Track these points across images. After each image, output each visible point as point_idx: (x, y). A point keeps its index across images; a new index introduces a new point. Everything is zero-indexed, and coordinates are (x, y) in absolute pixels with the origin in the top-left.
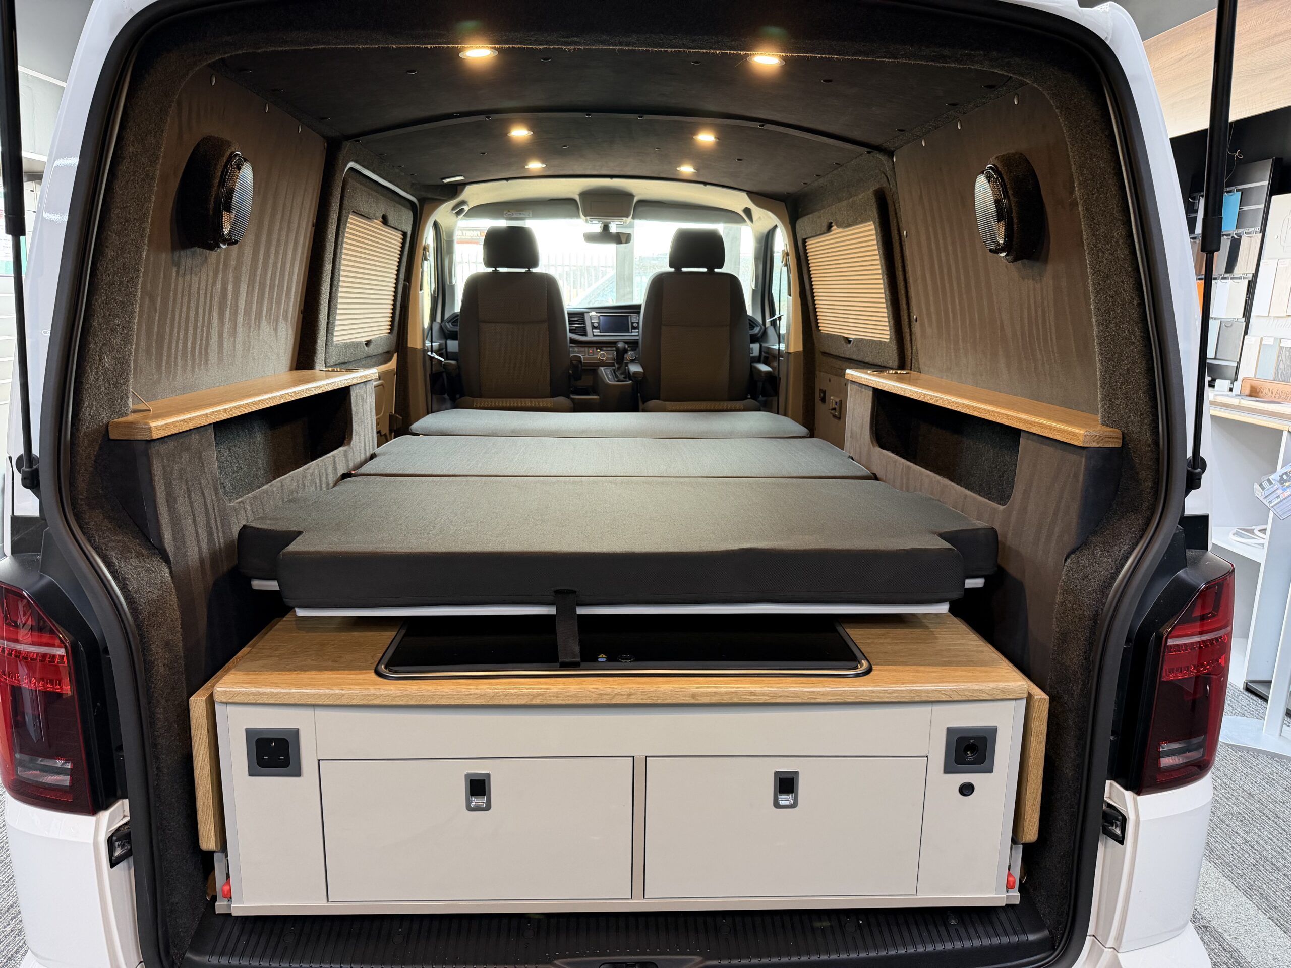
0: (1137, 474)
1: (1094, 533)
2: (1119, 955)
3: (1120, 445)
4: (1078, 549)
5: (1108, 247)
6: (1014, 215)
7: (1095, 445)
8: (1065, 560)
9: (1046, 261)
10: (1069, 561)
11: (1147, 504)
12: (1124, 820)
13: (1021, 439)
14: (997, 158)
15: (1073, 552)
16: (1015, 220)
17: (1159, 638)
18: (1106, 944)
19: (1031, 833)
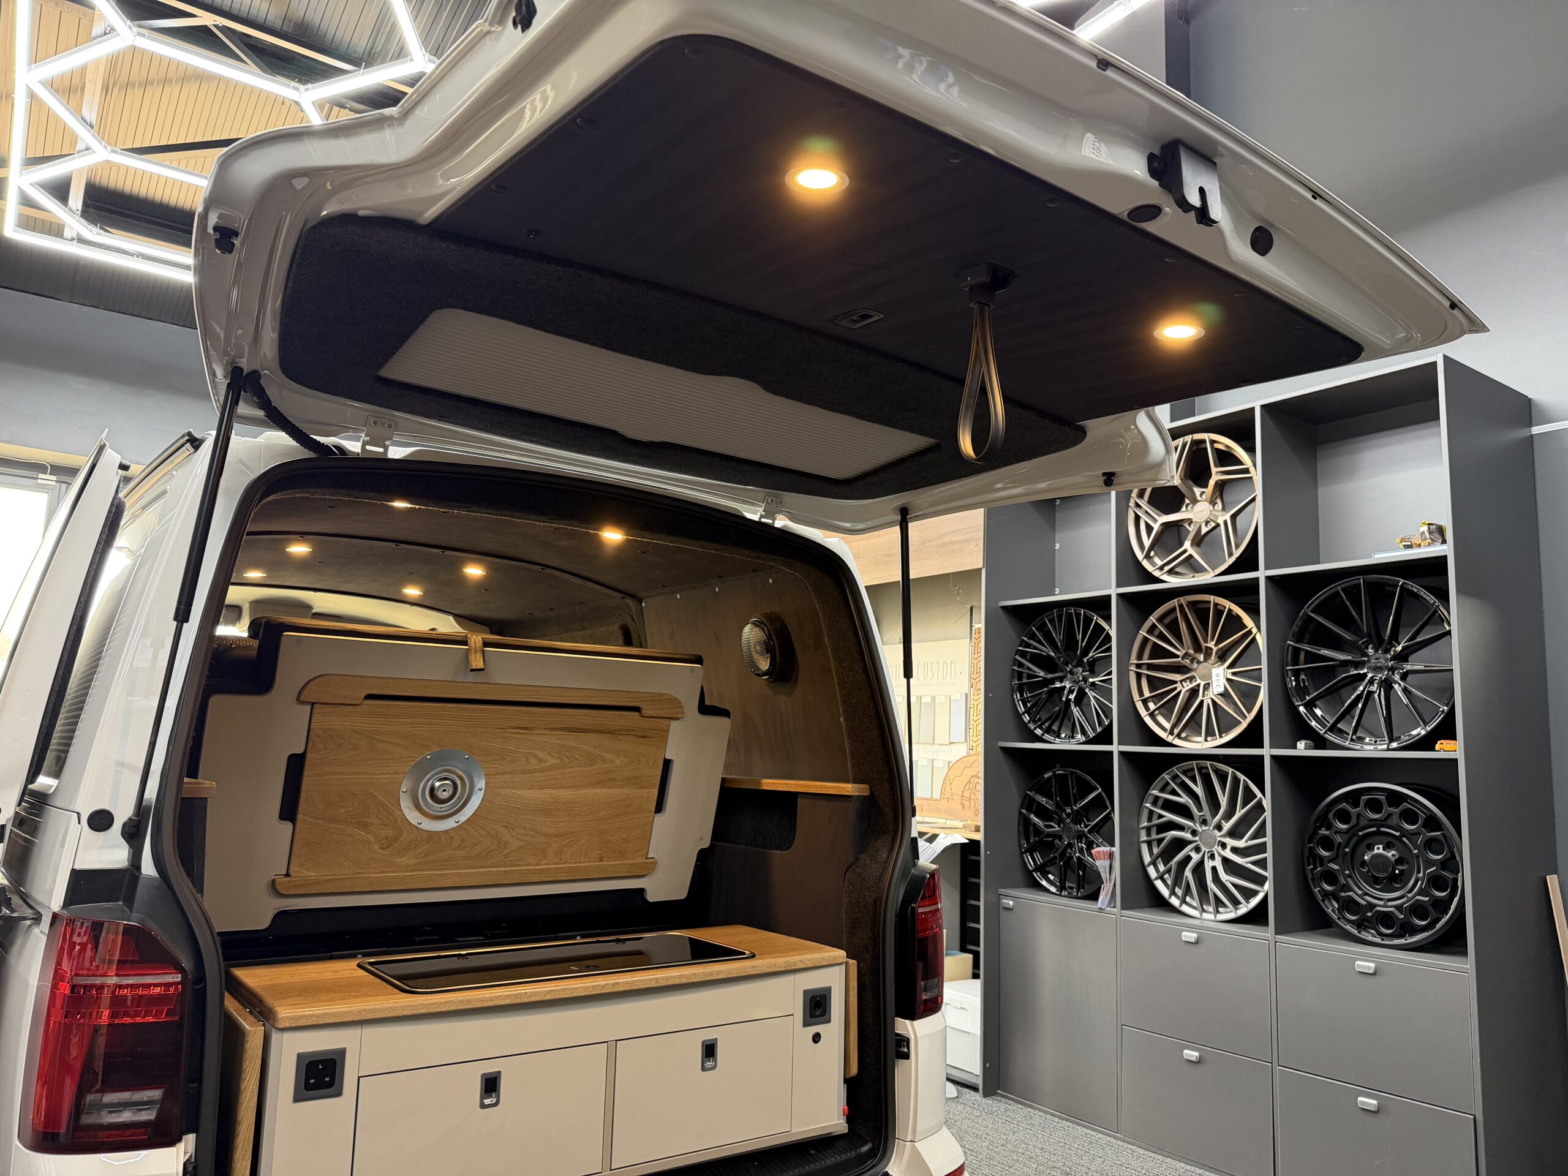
0: (882, 810)
1: (862, 853)
2: (916, 1144)
3: (868, 794)
4: (853, 864)
5: (852, 673)
6: (777, 652)
7: (857, 794)
8: (845, 874)
9: (796, 682)
10: (848, 874)
11: (891, 827)
12: (908, 1040)
13: (799, 800)
14: (763, 615)
15: (850, 867)
16: (778, 655)
17: (913, 908)
18: (906, 1138)
19: (854, 1070)
